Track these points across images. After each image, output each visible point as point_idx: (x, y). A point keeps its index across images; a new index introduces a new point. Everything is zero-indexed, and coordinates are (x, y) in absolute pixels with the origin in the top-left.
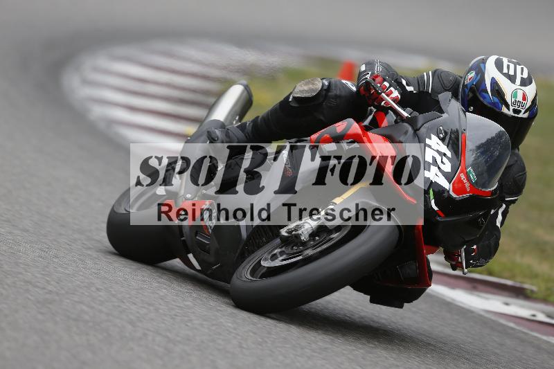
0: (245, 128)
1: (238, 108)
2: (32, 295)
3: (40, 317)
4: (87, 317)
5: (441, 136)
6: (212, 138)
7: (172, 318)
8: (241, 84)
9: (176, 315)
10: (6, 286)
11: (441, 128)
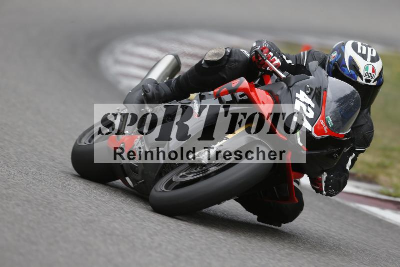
0: (171, 84)
1: (169, 71)
2: (78, 217)
3: (84, 232)
4: (118, 233)
5: (308, 92)
6: (145, 91)
7: (180, 233)
8: (172, 54)
9: (182, 230)
10: (60, 211)
11: (308, 86)
